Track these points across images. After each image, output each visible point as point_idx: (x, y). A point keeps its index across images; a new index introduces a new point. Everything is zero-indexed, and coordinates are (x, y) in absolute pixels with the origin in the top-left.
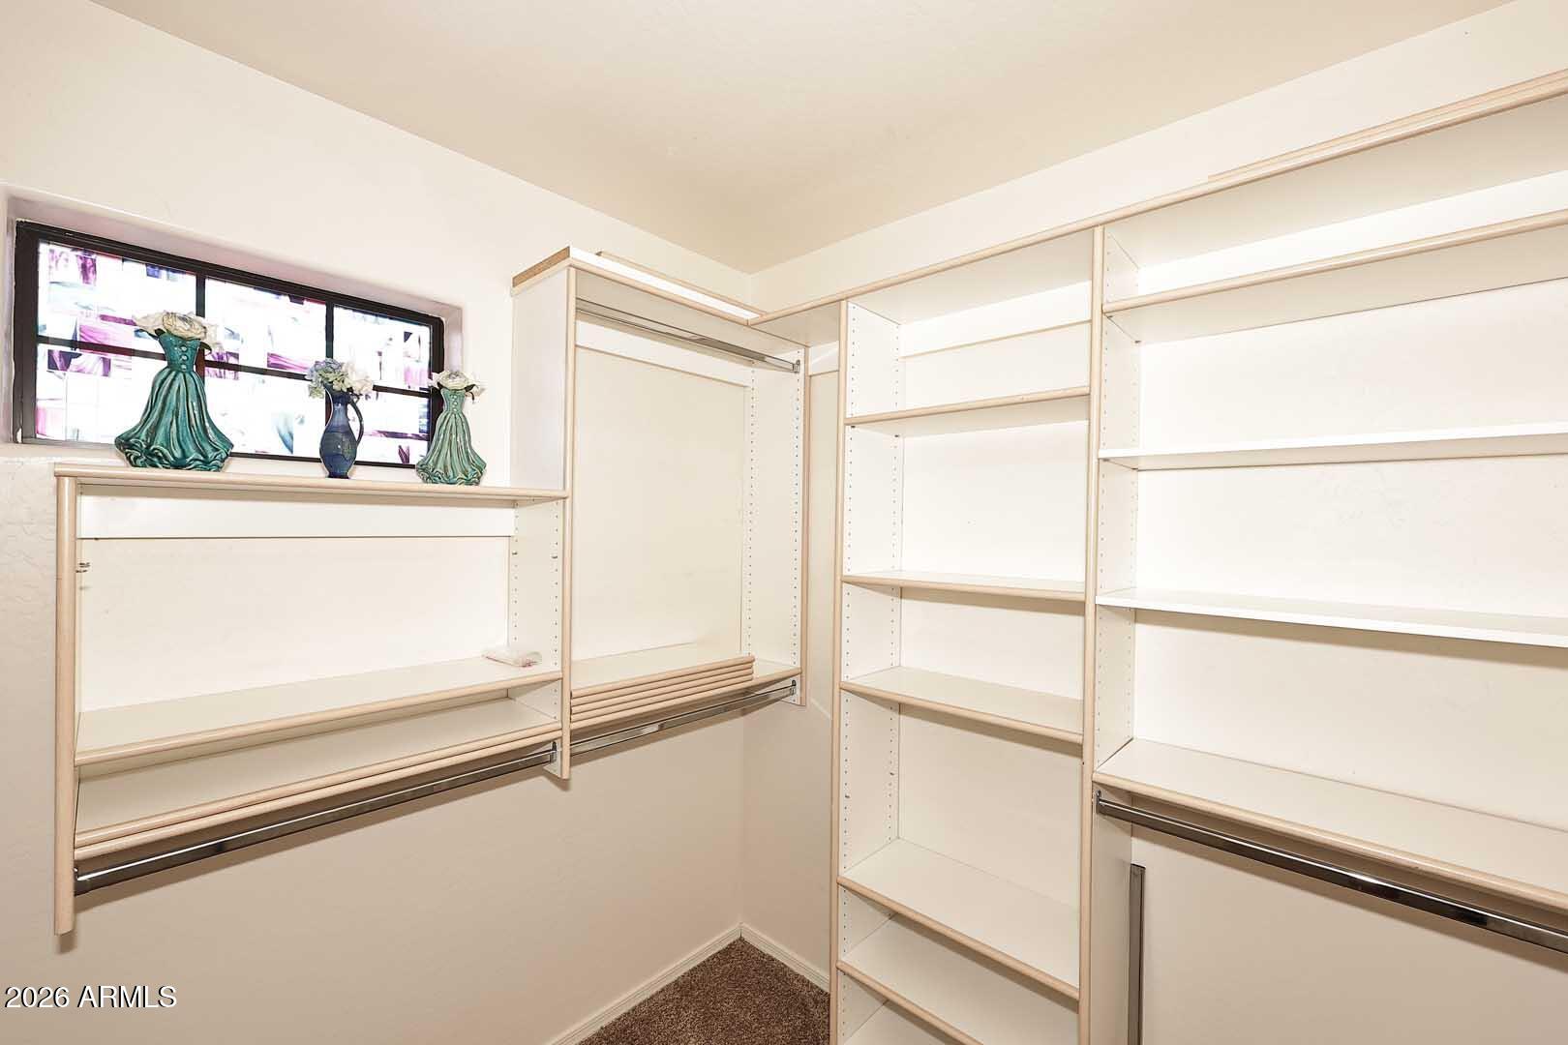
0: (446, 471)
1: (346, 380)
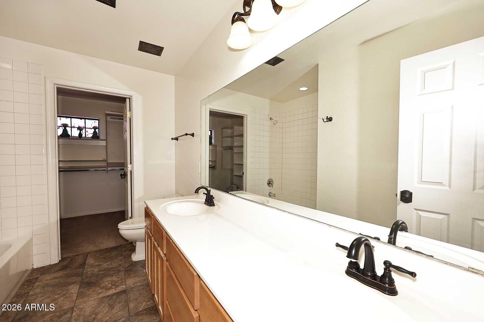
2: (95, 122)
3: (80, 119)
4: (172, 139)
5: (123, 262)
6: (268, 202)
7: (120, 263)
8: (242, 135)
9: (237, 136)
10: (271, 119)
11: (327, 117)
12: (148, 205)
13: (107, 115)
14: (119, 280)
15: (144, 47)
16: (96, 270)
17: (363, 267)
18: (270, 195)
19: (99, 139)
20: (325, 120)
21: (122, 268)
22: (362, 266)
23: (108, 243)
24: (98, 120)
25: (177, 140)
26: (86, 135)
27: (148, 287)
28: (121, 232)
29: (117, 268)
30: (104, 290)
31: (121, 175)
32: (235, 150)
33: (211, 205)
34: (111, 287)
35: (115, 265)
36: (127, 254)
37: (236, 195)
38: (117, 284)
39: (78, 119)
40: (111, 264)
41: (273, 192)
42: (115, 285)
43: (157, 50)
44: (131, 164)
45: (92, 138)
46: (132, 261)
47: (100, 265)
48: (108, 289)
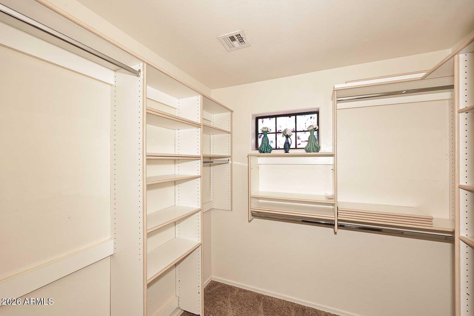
0: (309, 149)
1: (286, 133)
2: (311, 118)
3: (288, 117)
19: (318, 151)
24: (317, 112)
26: (297, 144)
39: (285, 118)
45: (307, 151)
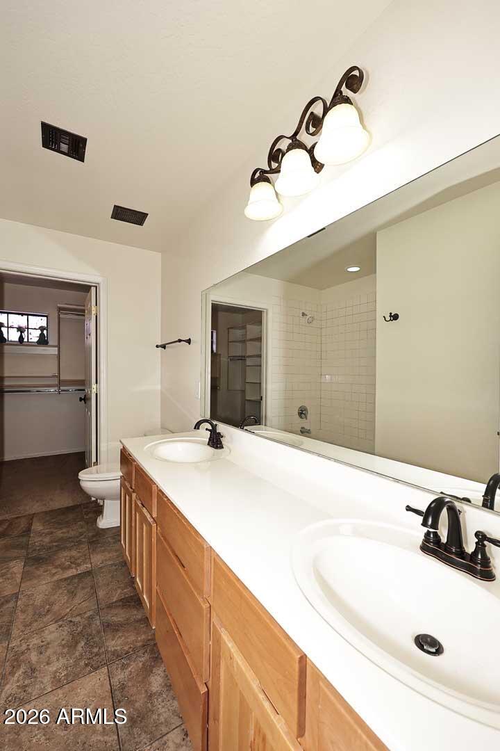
2: (42, 319)
3: (20, 315)
4: (157, 346)
5: (84, 530)
6: (302, 443)
7: (80, 531)
8: (259, 339)
9: (251, 340)
10: (304, 314)
11: (391, 314)
12: (125, 444)
13: (60, 309)
14: (81, 556)
15: (121, 213)
16: (47, 540)
17: (446, 541)
18: (304, 432)
19: (47, 344)
20: (388, 318)
21: (84, 538)
22: (444, 540)
23: (62, 500)
24: (46, 316)
25: (165, 348)
26: (29, 338)
27: (124, 566)
28: (83, 484)
29: (77, 537)
30: (59, 569)
31: (81, 399)
32: (249, 362)
33: (217, 448)
34: (70, 566)
35: (72, 533)
36: (90, 518)
37: (255, 431)
38: (79, 561)
39: (18, 316)
40: (68, 532)
41: (307, 427)
42: (74, 562)
43: (138, 218)
44: (97, 383)
45: (38, 344)
46: (98, 528)
47: (52, 533)
48: (65, 569)
